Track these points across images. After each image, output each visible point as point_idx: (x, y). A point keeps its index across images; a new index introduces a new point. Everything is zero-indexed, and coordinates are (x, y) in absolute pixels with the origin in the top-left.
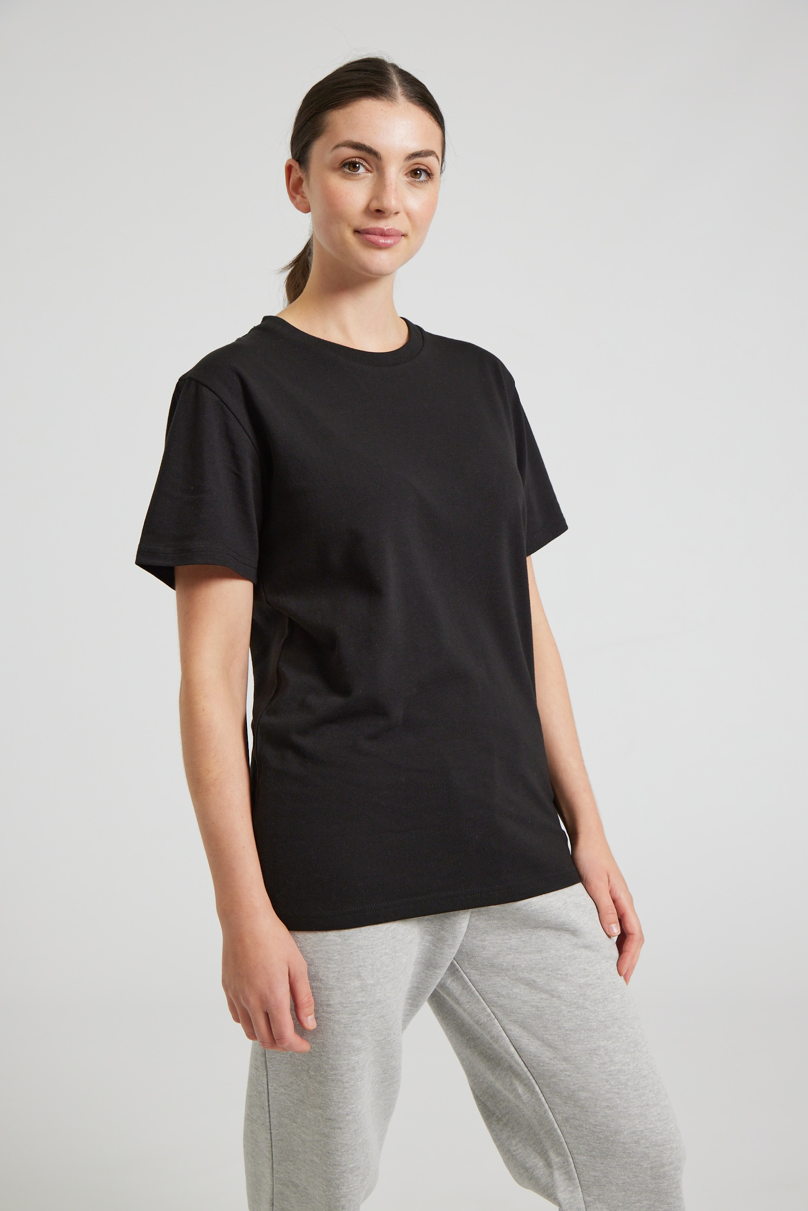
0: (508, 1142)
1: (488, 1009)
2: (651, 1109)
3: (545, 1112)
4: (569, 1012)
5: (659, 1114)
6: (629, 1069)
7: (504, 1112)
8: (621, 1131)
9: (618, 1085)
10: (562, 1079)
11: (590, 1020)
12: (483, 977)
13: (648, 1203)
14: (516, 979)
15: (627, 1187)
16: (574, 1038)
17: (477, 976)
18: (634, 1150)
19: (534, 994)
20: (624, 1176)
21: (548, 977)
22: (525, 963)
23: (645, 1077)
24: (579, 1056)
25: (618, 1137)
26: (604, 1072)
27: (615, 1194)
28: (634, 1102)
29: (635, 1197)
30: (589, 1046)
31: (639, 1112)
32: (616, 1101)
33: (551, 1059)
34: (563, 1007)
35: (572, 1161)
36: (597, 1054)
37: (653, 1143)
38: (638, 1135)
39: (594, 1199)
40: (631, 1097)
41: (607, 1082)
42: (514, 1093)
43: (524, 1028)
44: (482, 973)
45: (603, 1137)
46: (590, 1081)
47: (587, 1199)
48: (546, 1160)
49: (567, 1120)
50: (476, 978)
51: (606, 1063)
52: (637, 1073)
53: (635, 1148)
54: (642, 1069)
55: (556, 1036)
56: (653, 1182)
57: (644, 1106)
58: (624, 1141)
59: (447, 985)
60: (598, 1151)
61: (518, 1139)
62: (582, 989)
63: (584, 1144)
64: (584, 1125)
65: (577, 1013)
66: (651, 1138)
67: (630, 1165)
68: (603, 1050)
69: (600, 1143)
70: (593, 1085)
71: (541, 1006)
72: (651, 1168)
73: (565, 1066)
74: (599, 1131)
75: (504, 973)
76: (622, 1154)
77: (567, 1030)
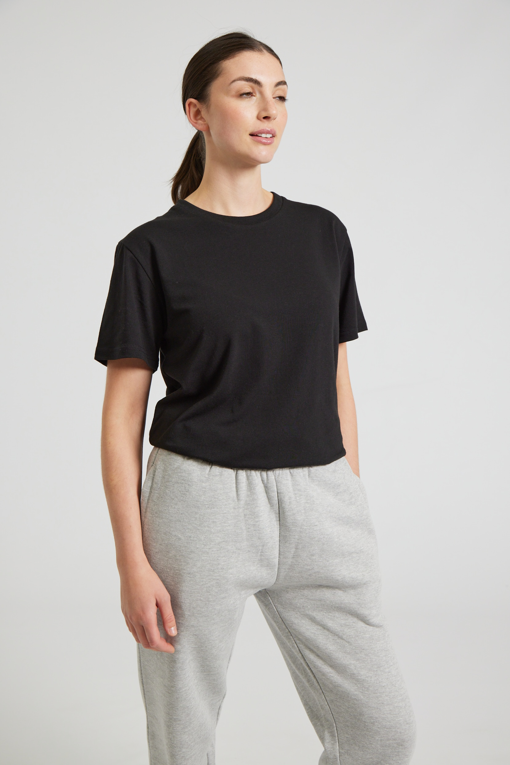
2: (385, 706)
5: (391, 710)
6: (371, 680)
8: (364, 715)
11: (345, 647)
12: (285, 610)
13: (377, 760)
15: (365, 749)
18: (371, 728)
19: (313, 625)
20: (364, 742)
22: (310, 605)
25: (361, 717)
26: (354, 679)
27: (357, 752)
28: (373, 700)
29: (370, 755)
30: (344, 662)
31: (376, 706)
32: (361, 697)
37: (383, 726)
38: (373, 719)
39: (345, 751)
40: (371, 696)
41: (356, 684)
45: (353, 715)
47: (341, 751)
51: (355, 674)
52: (377, 683)
53: (371, 726)
56: (382, 748)
57: (380, 703)
58: (365, 720)
62: (342, 627)
63: (342, 717)
64: (342, 706)
65: (338, 641)
66: (382, 723)
67: (367, 736)
68: (353, 666)
71: (317, 633)
72: (381, 740)
74: (351, 711)
75: (297, 609)
76: (363, 728)
77: (331, 651)
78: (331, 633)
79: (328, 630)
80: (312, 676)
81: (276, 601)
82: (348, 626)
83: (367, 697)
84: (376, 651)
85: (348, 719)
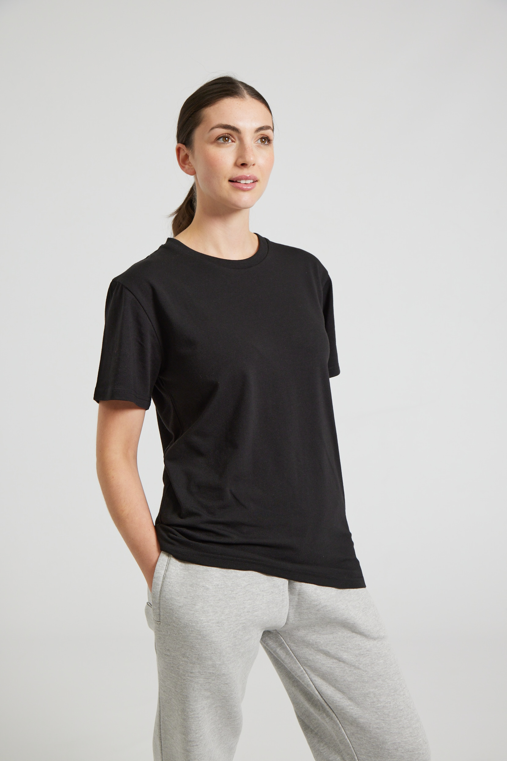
0: (318, 745)
1: (302, 667)
2: (406, 729)
3: (340, 729)
4: (350, 671)
5: (411, 733)
6: (390, 706)
7: (315, 726)
8: (386, 742)
9: (383, 715)
10: (348, 711)
11: (363, 676)
12: (298, 648)
14: (318, 650)
16: (354, 687)
17: (295, 647)
19: (328, 659)
21: (337, 649)
23: (401, 710)
24: (358, 697)
25: (384, 746)
26: (374, 707)
28: (394, 725)
30: (363, 692)
31: (397, 731)
32: (382, 725)
33: (341, 699)
34: (347, 668)
35: (357, 758)
36: (368, 697)
37: (407, 750)
38: (397, 745)
40: (392, 722)
41: (376, 713)
42: (321, 716)
43: (324, 679)
44: (297, 646)
45: (375, 745)
46: (366, 712)
48: (342, 756)
49: (353, 734)
50: (294, 648)
51: (375, 702)
52: (396, 708)
53: (395, 753)
54: (399, 706)
55: (343, 685)
57: (400, 728)
58: (388, 748)
59: (277, 652)
60: (372, 753)
61: (324, 743)
63: (364, 748)
66: (405, 747)
68: (372, 694)
69: (373, 749)
70: (367, 715)
73: (350, 703)
74: (373, 741)
75: (310, 646)
76: (387, 756)
77: (349, 682)
78: (347, 665)
79: (344, 662)
80: (331, 711)
81: (288, 640)
82: (363, 655)
83: (389, 724)
84: (391, 675)
85: (371, 749)
